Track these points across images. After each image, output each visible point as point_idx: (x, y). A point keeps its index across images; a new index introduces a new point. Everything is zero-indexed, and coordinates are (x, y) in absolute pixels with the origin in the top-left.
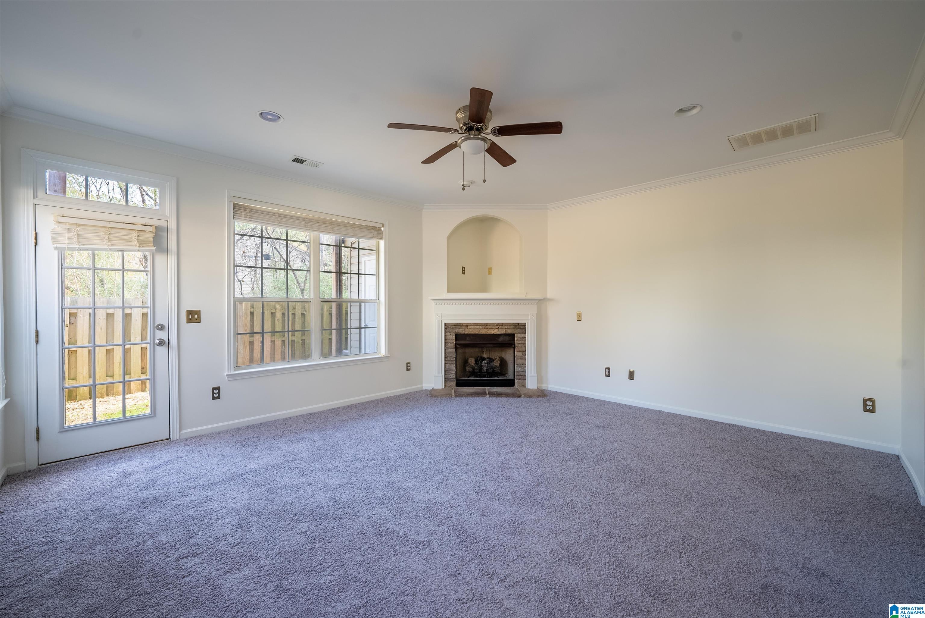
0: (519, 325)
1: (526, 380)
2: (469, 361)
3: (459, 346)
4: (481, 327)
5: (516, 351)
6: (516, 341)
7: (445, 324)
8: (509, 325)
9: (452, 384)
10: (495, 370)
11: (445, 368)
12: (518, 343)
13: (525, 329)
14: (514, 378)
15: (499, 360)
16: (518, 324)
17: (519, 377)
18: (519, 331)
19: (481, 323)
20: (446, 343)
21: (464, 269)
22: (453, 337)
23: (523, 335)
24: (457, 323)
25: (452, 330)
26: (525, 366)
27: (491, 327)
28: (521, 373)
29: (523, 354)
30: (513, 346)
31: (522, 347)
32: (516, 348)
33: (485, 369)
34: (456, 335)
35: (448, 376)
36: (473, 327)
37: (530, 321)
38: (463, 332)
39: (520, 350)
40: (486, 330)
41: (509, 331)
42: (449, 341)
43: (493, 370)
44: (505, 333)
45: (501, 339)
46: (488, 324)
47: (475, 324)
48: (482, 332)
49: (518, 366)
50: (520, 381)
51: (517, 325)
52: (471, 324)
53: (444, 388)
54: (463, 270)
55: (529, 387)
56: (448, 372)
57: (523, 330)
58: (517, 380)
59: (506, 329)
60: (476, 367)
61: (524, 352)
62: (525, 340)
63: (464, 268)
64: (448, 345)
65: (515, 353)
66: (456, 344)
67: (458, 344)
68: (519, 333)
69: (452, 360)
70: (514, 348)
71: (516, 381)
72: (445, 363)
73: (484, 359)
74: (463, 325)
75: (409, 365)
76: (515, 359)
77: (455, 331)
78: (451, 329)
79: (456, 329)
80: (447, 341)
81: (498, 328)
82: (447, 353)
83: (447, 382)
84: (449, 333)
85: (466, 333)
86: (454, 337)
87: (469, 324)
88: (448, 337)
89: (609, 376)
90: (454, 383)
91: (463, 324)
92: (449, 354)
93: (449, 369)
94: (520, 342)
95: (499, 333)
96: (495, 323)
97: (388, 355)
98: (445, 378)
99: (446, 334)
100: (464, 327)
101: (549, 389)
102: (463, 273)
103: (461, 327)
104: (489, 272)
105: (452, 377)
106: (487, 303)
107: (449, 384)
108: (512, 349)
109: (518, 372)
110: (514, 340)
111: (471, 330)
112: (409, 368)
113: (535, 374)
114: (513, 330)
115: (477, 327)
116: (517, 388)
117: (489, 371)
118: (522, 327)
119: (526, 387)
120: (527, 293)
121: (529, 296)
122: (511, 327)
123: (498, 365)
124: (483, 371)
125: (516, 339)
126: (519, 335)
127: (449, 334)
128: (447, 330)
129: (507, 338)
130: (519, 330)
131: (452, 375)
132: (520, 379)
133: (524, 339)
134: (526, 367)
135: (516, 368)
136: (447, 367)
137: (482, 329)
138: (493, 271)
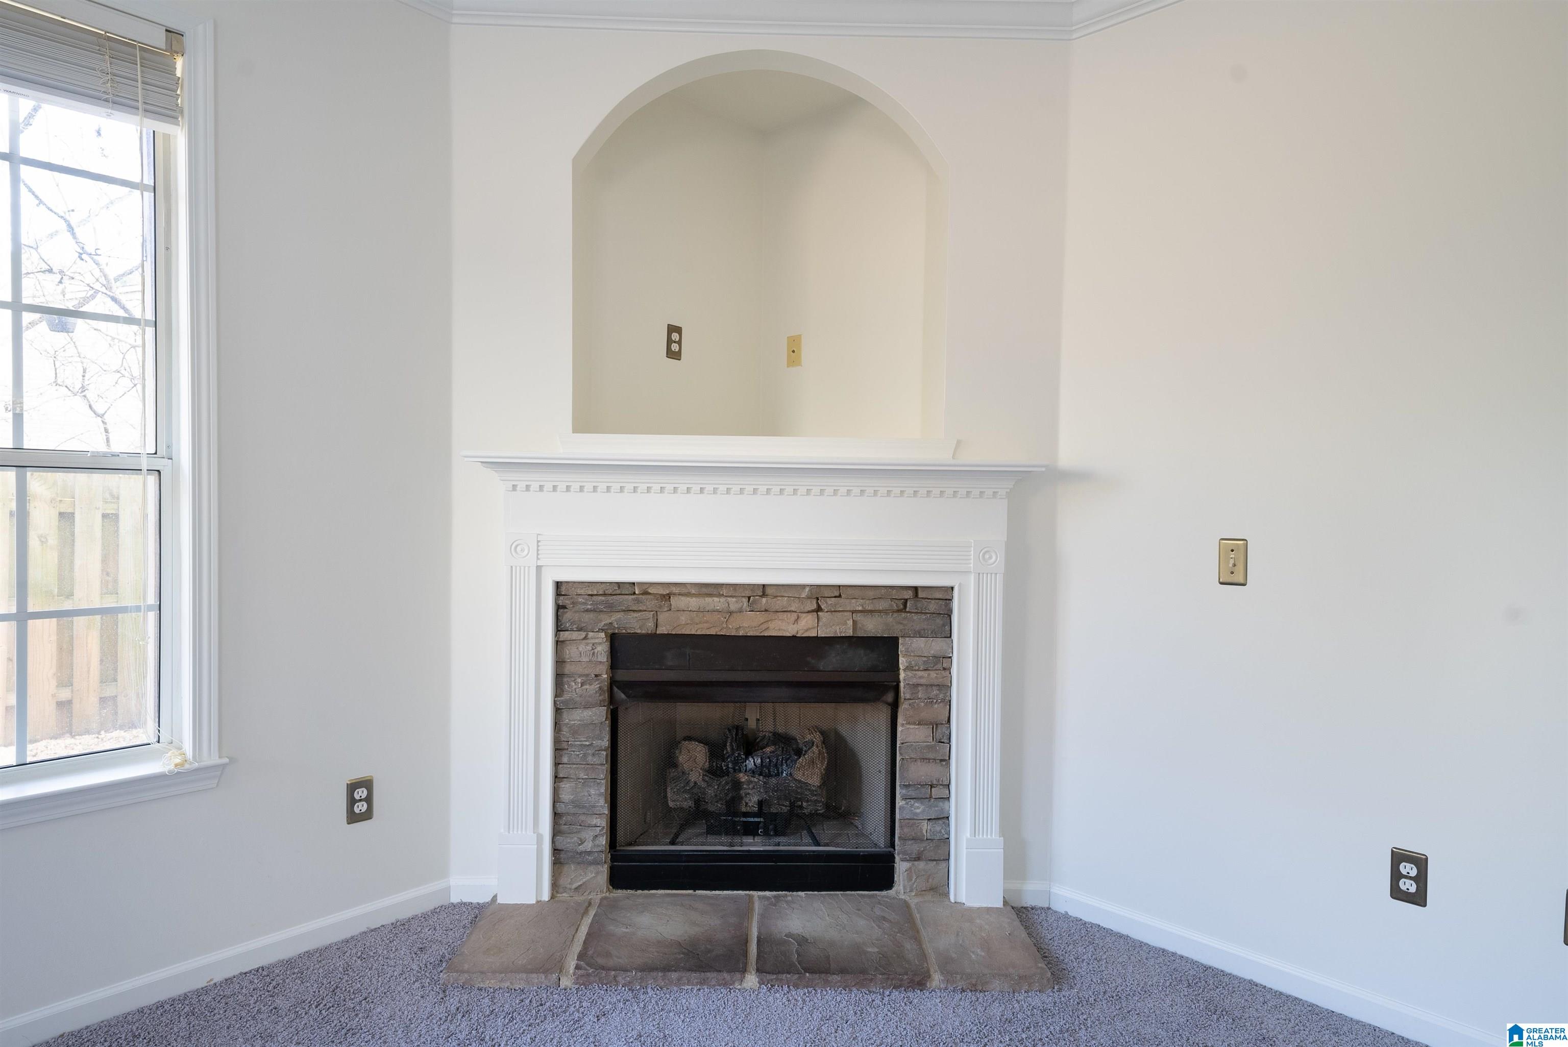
0: (921, 595)
1: (948, 859)
2: (680, 759)
3: (623, 696)
4: (734, 604)
5: (900, 720)
6: (902, 676)
7: (558, 585)
8: (871, 593)
9: (590, 875)
10: (801, 807)
11: (556, 800)
12: (914, 681)
13: (949, 615)
14: (893, 845)
15: (820, 753)
16: (916, 589)
17: (915, 848)
18: (917, 628)
19: (735, 586)
20: (560, 678)
21: (675, 336)
22: (599, 648)
23: (936, 646)
24: (619, 584)
25: (591, 615)
26: (943, 793)
27: (781, 603)
28: (925, 826)
29: (938, 735)
30: (890, 697)
31: (930, 701)
32: (903, 707)
33: (751, 801)
34: (615, 640)
35: (565, 842)
36: (693, 603)
37: (972, 578)
38: (649, 627)
39: (925, 715)
40: (759, 618)
41: (872, 627)
42: (579, 669)
43: (792, 805)
44: (850, 633)
45: (831, 662)
46: (769, 591)
47: (704, 590)
48: (737, 629)
49: (912, 793)
50: (921, 865)
51: (909, 594)
52: (685, 590)
53: (546, 897)
54: (670, 341)
55: (963, 898)
56: (569, 818)
57: (939, 621)
58: (902, 860)
59: (858, 617)
60: (710, 792)
61: (942, 730)
62: (948, 669)
63: (679, 330)
64: (574, 688)
65: (899, 729)
66: (613, 682)
67: (625, 686)
68: (920, 634)
69: (590, 759)
70: (895, 706)
71: (901, 867)
72: (557, 778)
73: (750, 745)
74: (646, 593)
75: (361, 793)
76: (898, 758)
77: (606, 619)
78: (587, 611)
79: (611, 608)
80: (568, 669)
81: (819, 609)
82: (565, 730)
83: (566, 868)
84: (580, 629)
85: (662, 630)
86: (602, 650)
87: (675, 590)
88: (571, 652)
89: (1419, 898)
90: (600, 875)
91: (645, 589)
92: (575, 732)
93: (576, 804)
94: (924, 677)
95: (821, 634)
96: (803, 587)
97: (215, 760)
98: (556, 851)
99: (564, 635)
100: (650, 603)
101: (1060, 907)
102: (674, 355)
103: (638, 601)
104: (789, 356)
105: (588, 846)
106: (763, 489)
107: (574, 876)
108: (881, 716)
109: (912, 821)
110: (894, 667)
111: (683, 618)
112: (361, 807)
113: (993, 835)
114: (890, 619)
115: (717, 603)
116: (906, 905)
117: (773, 810)
118: (933, 607)
119: (947, 895)
120: (959, 442)
121: (973, 457)
122: (882, 605)
123: (814, 780)
124: (744, 809)
125: (903, 662)
126: (919, 644)
127: (575, 635)
128: (568, 616)
129: (861, 659)
130: (917, 622)
131: (588, 834)
132: (918, 859)
133: (942, 662)
134: (948, 799)
135: (899, 803)
136: (565, 796)
137: (740, 611)
138: (807, 352)
